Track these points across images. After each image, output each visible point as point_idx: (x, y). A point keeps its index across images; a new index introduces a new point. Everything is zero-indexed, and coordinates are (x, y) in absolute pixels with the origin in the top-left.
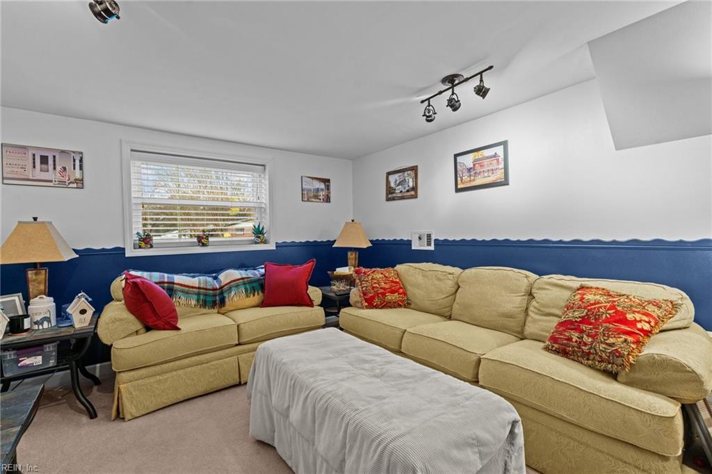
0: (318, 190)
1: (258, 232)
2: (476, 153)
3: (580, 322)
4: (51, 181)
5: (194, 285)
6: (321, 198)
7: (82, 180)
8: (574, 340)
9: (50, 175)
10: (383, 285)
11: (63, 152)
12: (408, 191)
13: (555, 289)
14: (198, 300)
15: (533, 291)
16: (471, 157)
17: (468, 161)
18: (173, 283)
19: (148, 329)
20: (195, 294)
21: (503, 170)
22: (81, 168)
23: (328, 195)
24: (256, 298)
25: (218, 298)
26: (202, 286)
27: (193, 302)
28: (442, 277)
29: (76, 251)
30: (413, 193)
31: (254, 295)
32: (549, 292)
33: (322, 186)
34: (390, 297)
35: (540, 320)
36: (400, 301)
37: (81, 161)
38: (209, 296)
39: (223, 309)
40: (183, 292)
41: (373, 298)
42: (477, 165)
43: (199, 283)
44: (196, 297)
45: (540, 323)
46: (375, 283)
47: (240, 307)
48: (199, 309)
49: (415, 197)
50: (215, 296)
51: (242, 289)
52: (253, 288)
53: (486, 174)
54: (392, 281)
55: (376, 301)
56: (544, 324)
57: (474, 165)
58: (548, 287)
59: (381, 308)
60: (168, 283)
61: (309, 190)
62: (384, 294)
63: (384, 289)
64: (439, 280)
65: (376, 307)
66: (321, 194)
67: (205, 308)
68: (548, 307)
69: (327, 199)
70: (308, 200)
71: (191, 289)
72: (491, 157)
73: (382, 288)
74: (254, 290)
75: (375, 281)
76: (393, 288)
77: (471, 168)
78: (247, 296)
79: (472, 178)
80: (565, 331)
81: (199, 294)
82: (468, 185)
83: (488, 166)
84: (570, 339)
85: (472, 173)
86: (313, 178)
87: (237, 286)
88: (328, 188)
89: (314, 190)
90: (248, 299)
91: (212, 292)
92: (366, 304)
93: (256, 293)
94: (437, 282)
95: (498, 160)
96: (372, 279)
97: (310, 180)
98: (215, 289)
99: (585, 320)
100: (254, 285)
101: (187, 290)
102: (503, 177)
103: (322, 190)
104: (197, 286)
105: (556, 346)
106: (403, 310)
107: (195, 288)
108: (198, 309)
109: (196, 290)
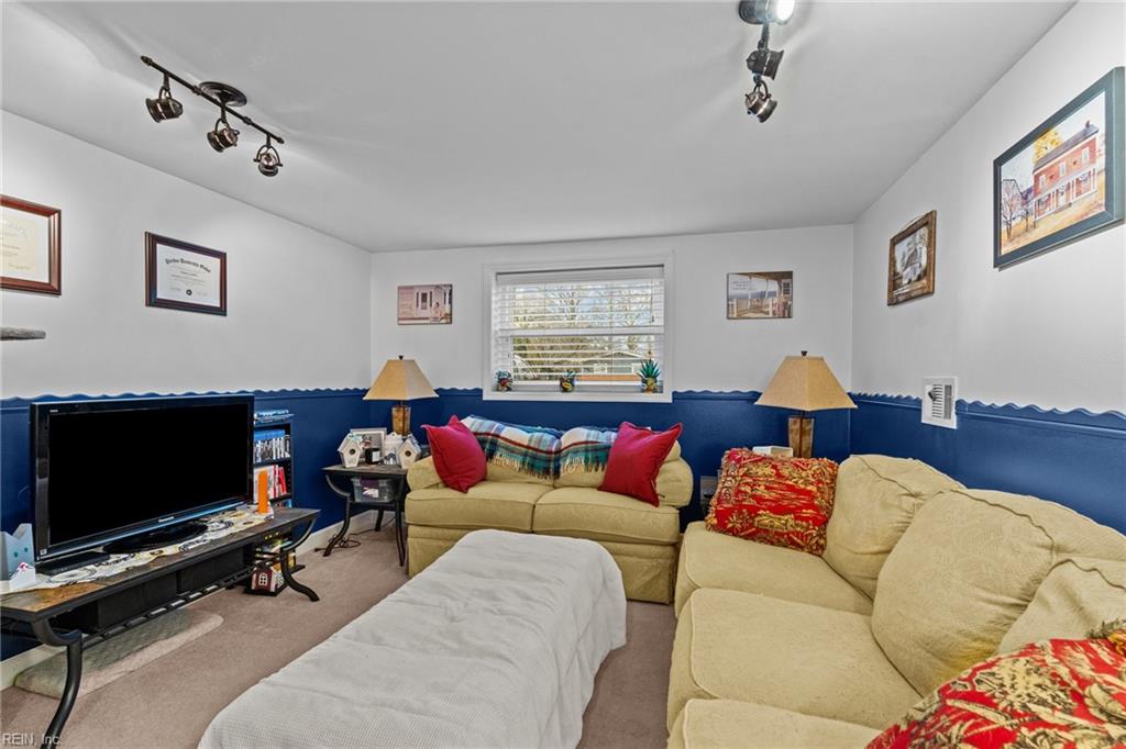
0: (762, 295)
1: (649, 373)
2: (1040, 142)
4: (427, 319)
5: (522, 443)
6: (770, 309)
7: (451, 314)
9: (429, 312)
10: (761, 490)
11: (437, 287)
14: (523, 463)
16: (1029, 156)
17: (1021, 171)
18: (498, 436)
19: (447, 485)
20: (521, 454)
21: (1103, 178)
22: (450, 302)
23: (785, 304)
24: (598, 476)
25: (552, 465)
26: (532, 445)
27: (517, 465)
29: (437, 391)
31: (596, 470)
33: (773, 286)
34: (765, 518)
36: (797, 534)
37: (450, 294)
38: (539, 459)
39: (558, 481)
40: (507, 448)
41: (728, 512)
42: (1043, 177)
43: (530, 440)
44: (521, 458)
46: (747, 484)
47: (575, 483)
48: (525, 476)
50: (549, 461)
51: (581, 458)
52: (597, 457)
53: (1062, 200)
54: (791, 488)
55: (734, 521)
57: (1037, 178)
59: (746, 537)
60: (493, 435)
61: (743, 298)
62: (753, 511)
63: (759, 499)
65: (734, 532)
66: (771, 304)
67: (534, 475)
69: (786, 312)
70: (739, 317)
71: (518, 447)
72: (1075, 141)
73: (754, 497)
74: (597, 461)
75: (750, 480)
76: (786, 503)
77: (1029, 191)
78: (587, 470)
79: (1031, 219)
81: (525, 455)
82: (1023, 243)
83: (1068, 171)
85: (1032, 206)
86: (750, 275)
87: (576, 452)
88: (787, 289)
89: (754, 296)
90: (588, 474)
91: (544, 455)
92: (715, 521)
93: (600, 468)
95: (1092, 145)
96: (745, 475)
97: (746, 278)
98: (549, 452)
100: (600, 454)
101: (513, 447)
103: (772, 294)
104: (526, 443)
106: (804, 556)
107: (523, 446)
108: (522, 474)
109: (524, 449)
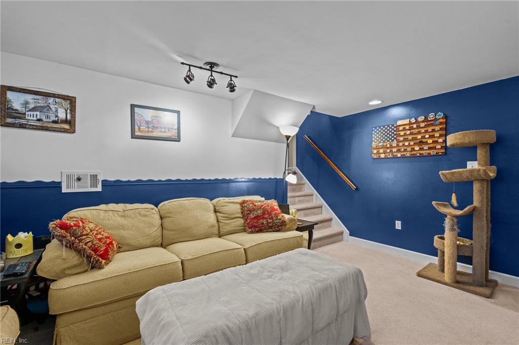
3: (263, 215)
8: (265, 223)
12: (54, 122)
13: (231, 205)
15: (217, 208)
28: (146, 213)
30: (67, 127)
32: (229, 207)
35: (231, 223)
45: (232, 224)
49: (72, 131)
56: (235, 223)
58: (227, 204)
64: (145, 216)
68: (233, 214)
80: (258, 221)
84: (263, 223)
94: (143, 219)
99: (264, 213)
102: (176, 135)
105: (257, 229)
